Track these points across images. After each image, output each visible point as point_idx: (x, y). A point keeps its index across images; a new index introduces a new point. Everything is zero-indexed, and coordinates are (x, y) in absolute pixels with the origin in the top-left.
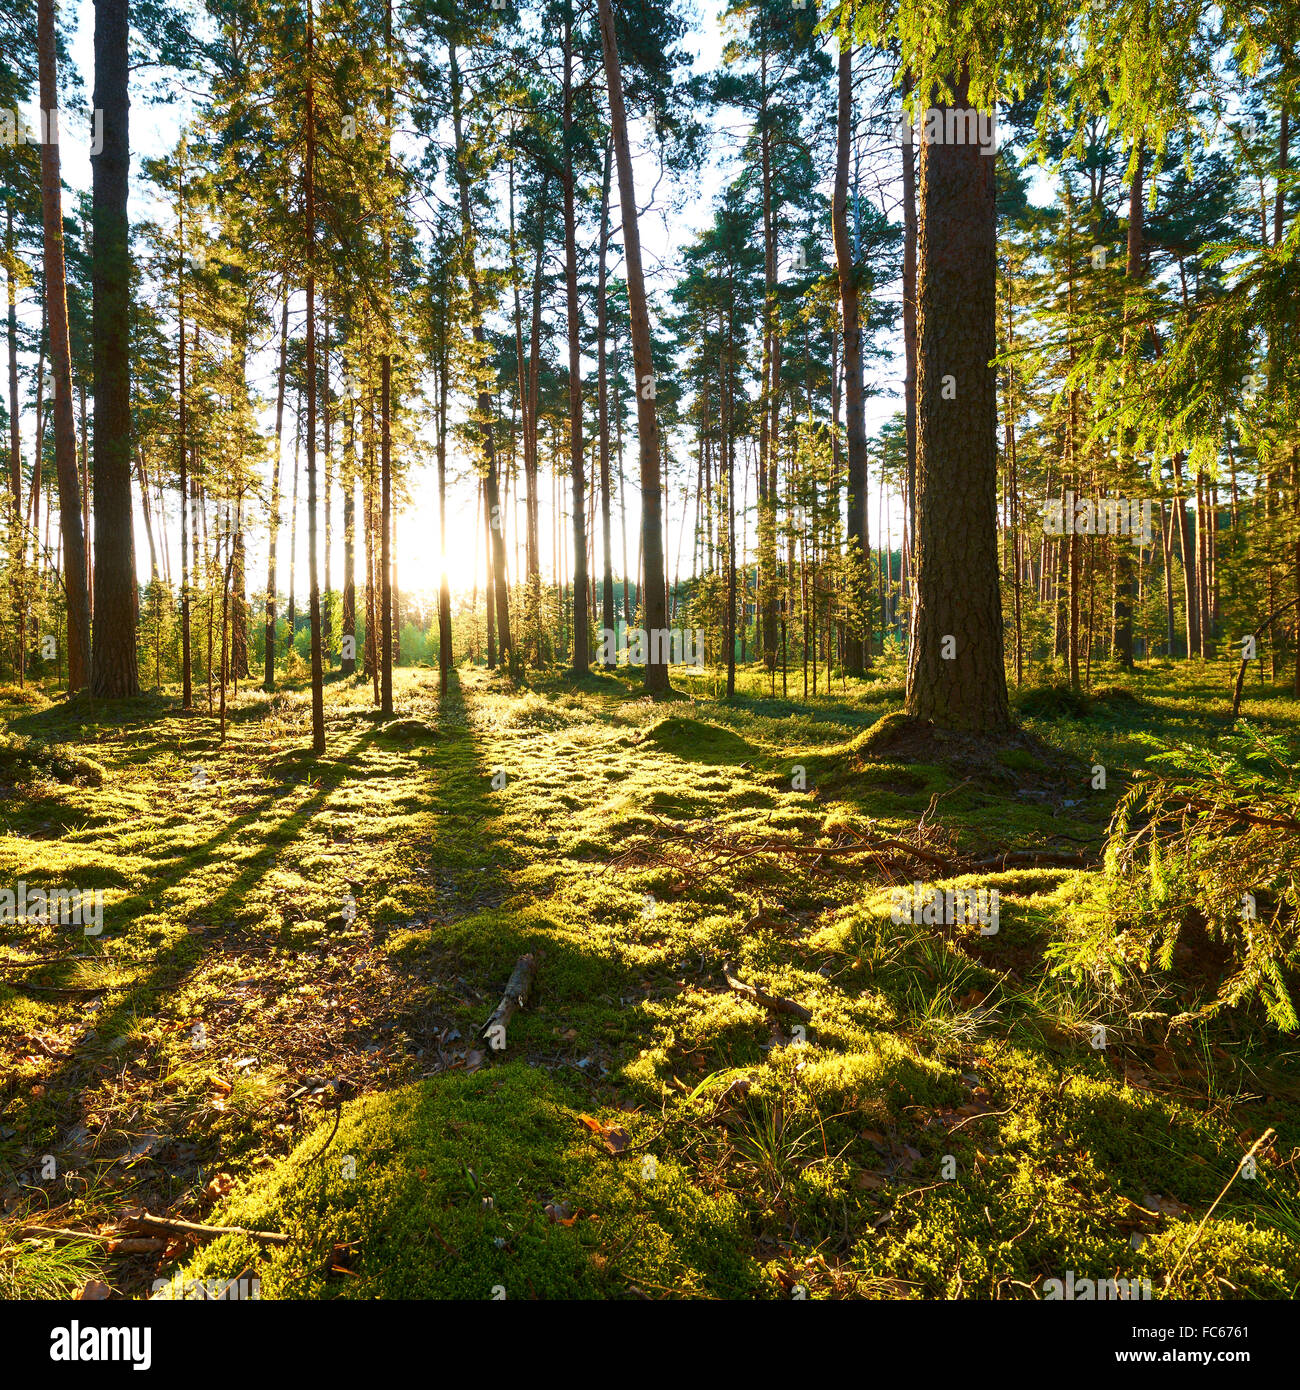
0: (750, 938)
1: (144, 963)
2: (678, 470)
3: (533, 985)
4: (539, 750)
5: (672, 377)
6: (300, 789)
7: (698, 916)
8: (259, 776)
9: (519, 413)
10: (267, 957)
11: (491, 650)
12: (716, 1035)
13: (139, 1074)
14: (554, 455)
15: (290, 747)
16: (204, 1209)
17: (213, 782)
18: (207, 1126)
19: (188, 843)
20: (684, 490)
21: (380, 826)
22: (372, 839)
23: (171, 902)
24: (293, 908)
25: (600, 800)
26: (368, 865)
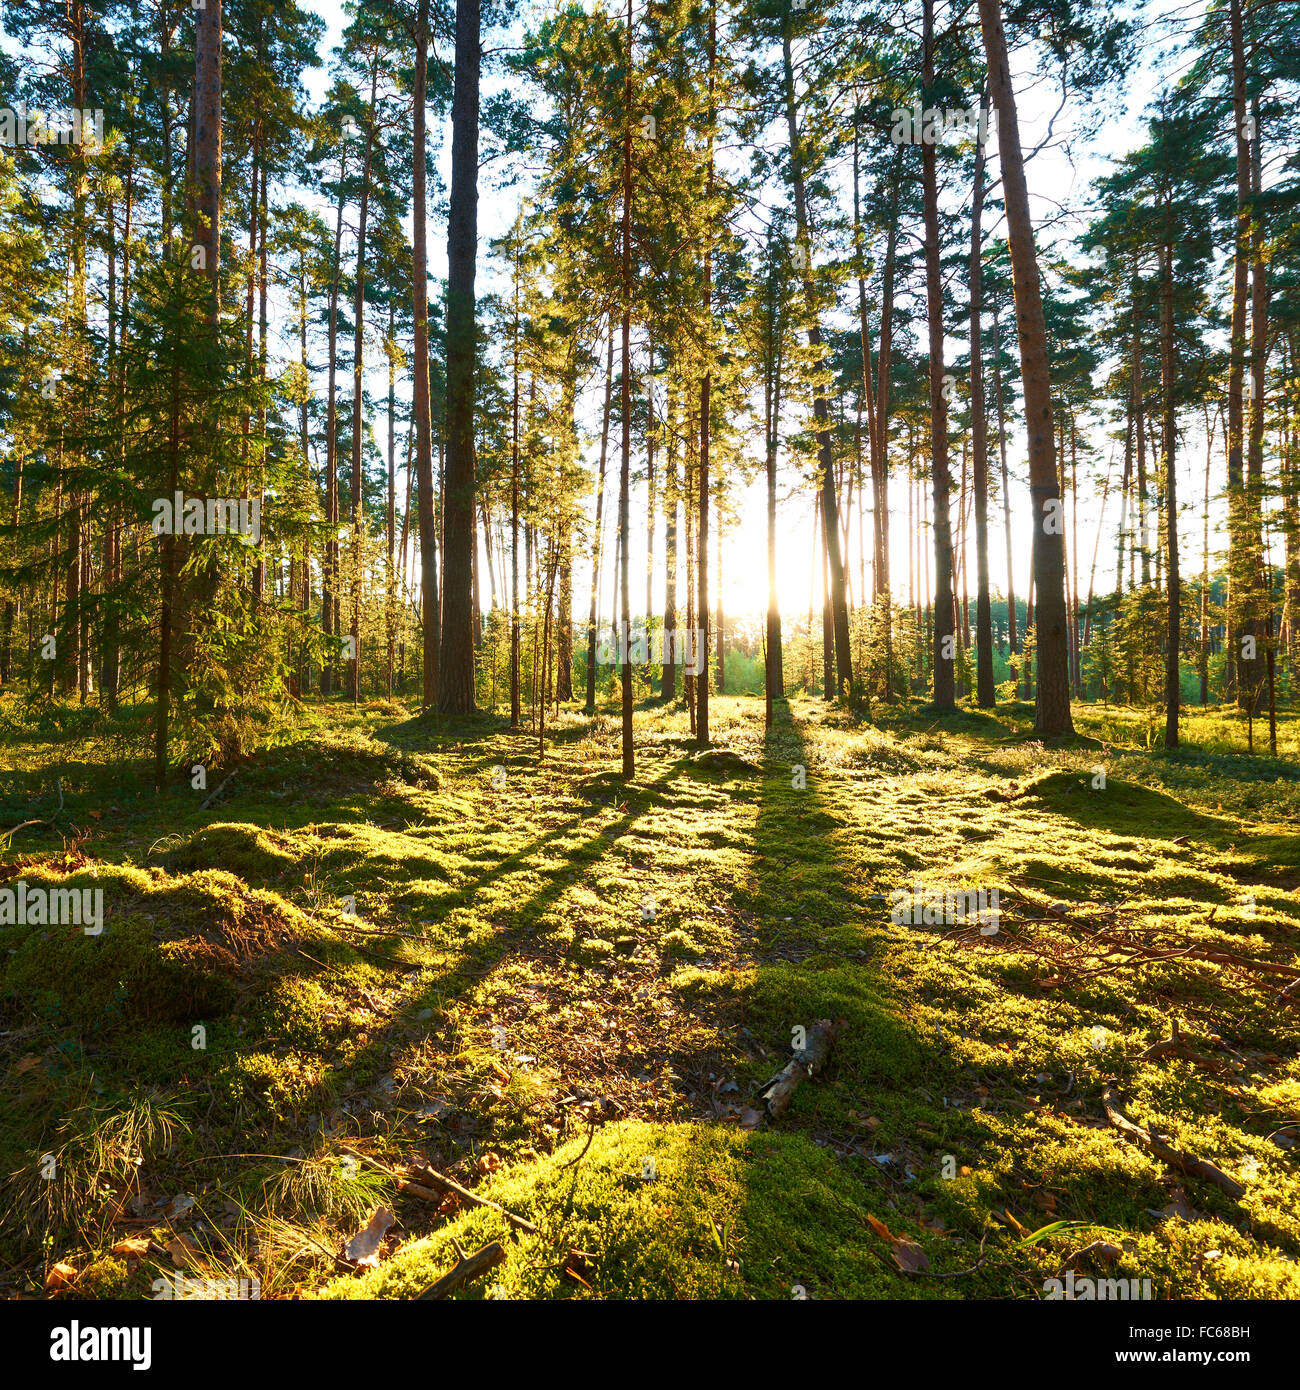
0: (1154, 1067)
1: (453, 950)
2: (1093, 458)
3: (829, 1058)
4: (877, 795)
5: (1082, 343)
6: (607, 811)
7: (1072, 1023)
8: (571, 794)
9: (865, 415)
10: (557, 967)
11: (828, 679)
12: (1077, 1177)
13: (439, 1046)
14: (910, 458)
15: (602, 769)
16: (474, 1178)
17: (529, 796)
18: (486, 1107)
19: (501, 850)
20: (1103, 482)
21: (681, 857)
22: (671, 869)
23: (481, 901)
24: (585, 924)
25: (950, 860)
26: (663, 894)
